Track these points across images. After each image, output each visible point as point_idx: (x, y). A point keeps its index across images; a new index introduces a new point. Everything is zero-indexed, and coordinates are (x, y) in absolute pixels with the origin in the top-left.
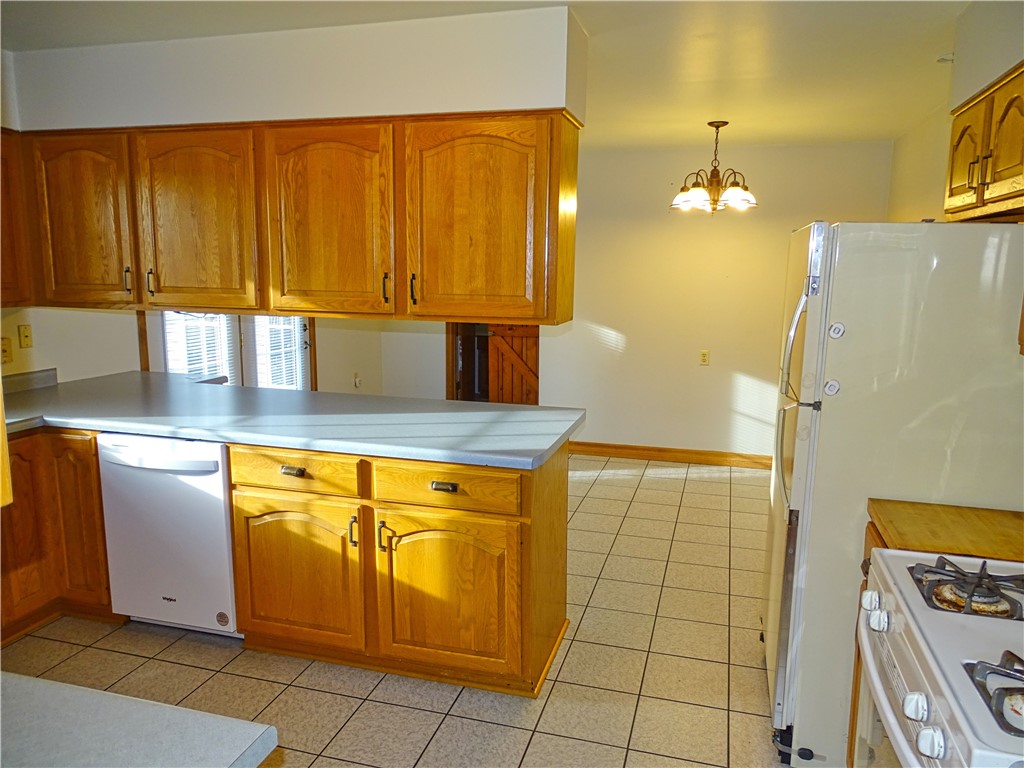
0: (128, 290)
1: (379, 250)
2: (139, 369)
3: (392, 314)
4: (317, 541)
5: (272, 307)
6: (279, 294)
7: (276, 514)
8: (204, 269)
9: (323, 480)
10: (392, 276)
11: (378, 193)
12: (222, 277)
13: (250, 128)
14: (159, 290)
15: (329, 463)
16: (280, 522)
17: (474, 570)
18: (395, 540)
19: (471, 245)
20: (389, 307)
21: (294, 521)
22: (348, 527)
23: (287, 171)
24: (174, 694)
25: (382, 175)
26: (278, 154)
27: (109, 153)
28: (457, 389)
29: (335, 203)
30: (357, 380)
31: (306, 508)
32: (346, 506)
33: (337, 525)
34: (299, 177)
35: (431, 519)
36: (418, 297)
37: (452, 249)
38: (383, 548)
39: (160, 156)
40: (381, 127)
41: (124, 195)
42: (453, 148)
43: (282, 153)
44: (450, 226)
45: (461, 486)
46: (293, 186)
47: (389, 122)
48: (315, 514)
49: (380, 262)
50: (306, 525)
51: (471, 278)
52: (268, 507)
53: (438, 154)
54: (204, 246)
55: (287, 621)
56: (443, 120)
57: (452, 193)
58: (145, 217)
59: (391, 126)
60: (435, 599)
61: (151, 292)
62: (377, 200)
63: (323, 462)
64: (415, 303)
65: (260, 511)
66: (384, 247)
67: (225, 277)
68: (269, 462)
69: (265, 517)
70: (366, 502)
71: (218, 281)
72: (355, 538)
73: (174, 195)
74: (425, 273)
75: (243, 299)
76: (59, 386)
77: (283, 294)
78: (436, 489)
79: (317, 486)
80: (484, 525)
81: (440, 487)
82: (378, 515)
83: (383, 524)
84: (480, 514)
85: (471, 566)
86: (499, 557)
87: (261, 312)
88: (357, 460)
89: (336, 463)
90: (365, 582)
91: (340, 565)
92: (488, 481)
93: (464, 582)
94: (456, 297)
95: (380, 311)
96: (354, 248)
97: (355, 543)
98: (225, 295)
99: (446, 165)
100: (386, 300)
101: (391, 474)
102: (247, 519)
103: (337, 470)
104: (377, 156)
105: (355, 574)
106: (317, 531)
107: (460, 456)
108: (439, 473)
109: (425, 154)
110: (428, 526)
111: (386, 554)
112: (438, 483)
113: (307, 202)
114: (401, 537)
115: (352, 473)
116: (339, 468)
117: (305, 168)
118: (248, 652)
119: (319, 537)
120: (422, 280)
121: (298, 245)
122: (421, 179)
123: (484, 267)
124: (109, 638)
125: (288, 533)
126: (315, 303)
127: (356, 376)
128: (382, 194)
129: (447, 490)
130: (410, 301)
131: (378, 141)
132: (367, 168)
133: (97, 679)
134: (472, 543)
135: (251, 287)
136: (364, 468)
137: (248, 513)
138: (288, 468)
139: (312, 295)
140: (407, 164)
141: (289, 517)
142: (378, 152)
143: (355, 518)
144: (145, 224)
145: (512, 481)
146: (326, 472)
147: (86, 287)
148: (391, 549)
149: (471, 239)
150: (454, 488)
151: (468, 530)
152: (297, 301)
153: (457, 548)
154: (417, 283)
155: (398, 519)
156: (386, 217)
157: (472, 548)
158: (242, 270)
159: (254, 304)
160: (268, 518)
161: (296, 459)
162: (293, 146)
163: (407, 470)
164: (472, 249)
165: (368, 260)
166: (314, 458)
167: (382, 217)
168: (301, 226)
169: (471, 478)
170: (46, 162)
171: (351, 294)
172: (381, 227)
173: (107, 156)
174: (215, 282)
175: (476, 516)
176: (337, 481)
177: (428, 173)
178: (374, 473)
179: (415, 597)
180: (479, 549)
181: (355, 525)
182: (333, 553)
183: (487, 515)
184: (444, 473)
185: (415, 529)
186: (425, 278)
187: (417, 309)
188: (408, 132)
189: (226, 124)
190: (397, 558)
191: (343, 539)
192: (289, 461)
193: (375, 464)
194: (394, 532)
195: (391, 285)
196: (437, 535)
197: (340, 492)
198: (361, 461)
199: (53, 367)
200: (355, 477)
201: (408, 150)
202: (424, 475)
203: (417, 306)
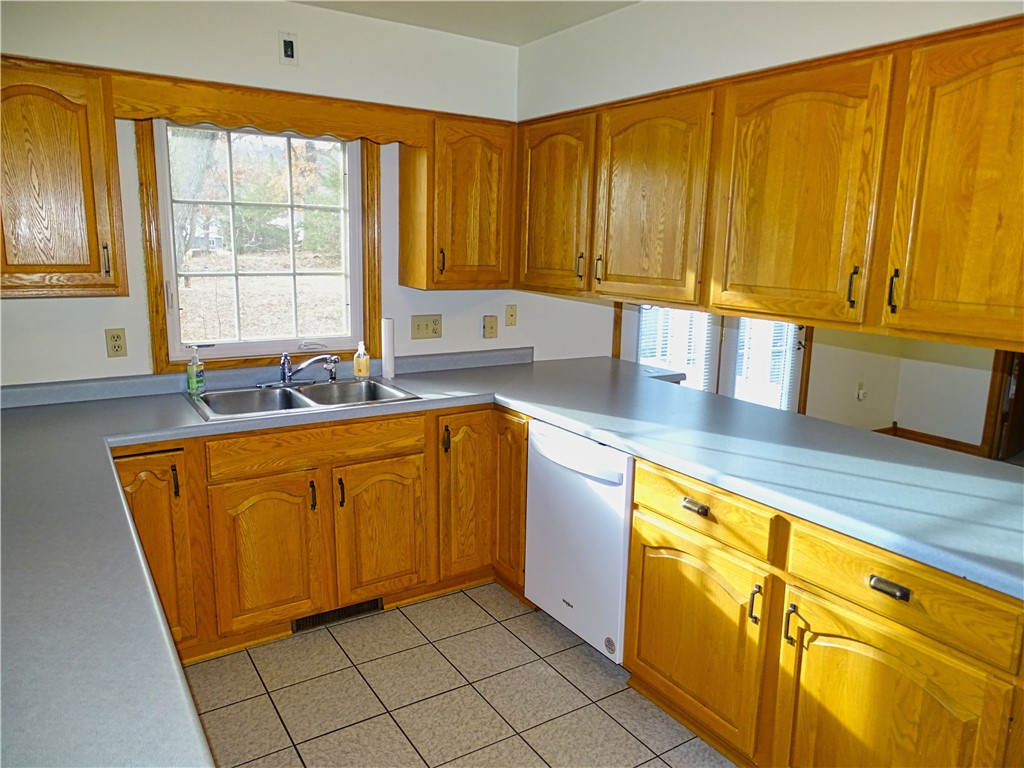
0: (580, 276)
1: (852, 234)
2: (610, 355)
3: (859, 324)
4: (713, 599)
5: (711, 304)
6: (720, 288)
7: (673, 551)
8: (647, 256)
9: (728, 527)
10: (864, 271)
11: (860, 156)
12: (663, 265)
13: (710, 88)
14: (606, 279)
15: (737, 509)
16: (675, 563)
17: (919, 725)
18: (808, 636)
19: (999, 227)
20: (857, 314)
21: (689, 565)
22: (749, 596)
23: (746, 134)
24: (543, 711)
25: (869, 130)
26: (739, 116)
27: (579, 134)
28: (1004, 420)
29: (799, 173)
30: (861, 392)
31: (704, 554)
32: (751, 568)
33: (737, 588)
34: (759, 143)
35: (864, 628)
36: (899, 302)
37: (965, 234)
38: (791, 640)
39: (620, 133)
40: (875, 61)
41: (587, 178)
42: (987, 76)
43: (743, 114)
44: (967, 199)
45: (915, 596)
46: (751, 154)
47: (888, 52)
48: (713, 565)
49: (850, 251)
50: (702, 574)
51: (992, 279)
52: (665, 539)
53: (959, 89)
54: (650, 231)
55: (670, 678)
56: (978, 34)
57: (976, 149)
58: (601, 200)
59: (890, 57)
60: (855, 739)
61: (599, 279)
62: (856, 164)
63: (731, 505)
64: (894, 310)
65: (657, 542)
66: (859, 230)
67: (668, 264)
68: (672, 488)
69: (663, 551)
70: (777, 572)
71: (659, 270)
72: (757, 613)
73: (628, 176)
74: (915, 269)
75: (681, 293)
76: (535, 365)
77: (725, 289)
78: (874, 588)
79: (719, 531)
80: (946, 667)
81: (881, 586)
82: (790, 595)
83: (795, 608)
84: (945, 648)
85: (917, 719)
86: (966, 725)
87: (700, 308)
88: (771, 514)
89: (745, 511)
90: (764, 672)
91: (735, 638)
92: (964, 602)
93: (903, 736)
94: (961, 307)
95: (842, 318)
96: (817, 231)
97: (756, 620)
98: (664, 287)
99: (972, 104)
100: (852, 304)
101: (813, 546)
102: (645, 546)
103: (745, 521)
104: (865, 103)
105: (753, 659)
106: (713, 587)
107: (922, 551)
108: (882, 564)
109: (939, 91)
110: (857, 634)
111: (793, 650)
112: (879, 580)
113: (765, 173)
114: (816, 635)
115: (762, 528)
116: (747, 517)
117: (767, 130)
118: (632, 692)
119: (715, 596)
120: (910, 279)
121: (748, 229)
122: (928, 130)
123: (1018, 263)
124: (518, 620)
125: (681, 577)
126: (759, 302)
127: (861, 387)
128: (865, 155)
129: (893, 595)
130: (887, 308)
131: (868, 82)
132: (848, 121)
133: (490, 660)
134: (923, 685)
135: (691, 278)
136: (780, 528)
137: (645, 540)
138: (689, 502)
139: (758, 292)
140: (908, 109)
141: (685, 559)
142: (866, 97)
143: (760, 587)
144: (601, 207)
145: (1008, 617)
146: (732, 518)
147: (548, 272)
148: (801, 646)
149: (1000, 218)
150: (905, 595)
151: (919, 664)
152: (739, 299)
153: (898, 683)
154: (901, 284)
155: (816, 610)
156: (867, 188)
157: (921, 693)
158: (684, 257)
159: (692, 299)
160: (664, 554)
161: (700, 491)
162: (756, 105)
163: (836, 547)
164: (1000, 233)
165: (834, 248)
166: (721, 497)
167: (861, 189)
168: (755, 204)
169: (936, 590)
170: (532, 149)
171: (807, 294)
172: (858, 203)
173: (578, 138)
174: (656, 272)
175: (934, 648)
176: (744, 535)
177: (939, 122)
178: (792, 538)
179: (825, 722)
180: (933, 700)
181: (759, 598)
182: (729, 621)
183: (955, 652)
184: (892, 568)
185: (837, 631)
186: (914, 276)
187: (895, 319)
188: (915, 62)
189: (687, 88)
190: (808, 660)
191: (743, 608)
192: (692, 493)
193: (795, 526)
194: (808, 626)
195: (861, 283)
196: (870, 653)
197: (746, 549)
198: (777, 517)
199: (531, 346)
200: (767, 535)
201: (912, 90)
202: (861, 563)
203: (897, 315)
